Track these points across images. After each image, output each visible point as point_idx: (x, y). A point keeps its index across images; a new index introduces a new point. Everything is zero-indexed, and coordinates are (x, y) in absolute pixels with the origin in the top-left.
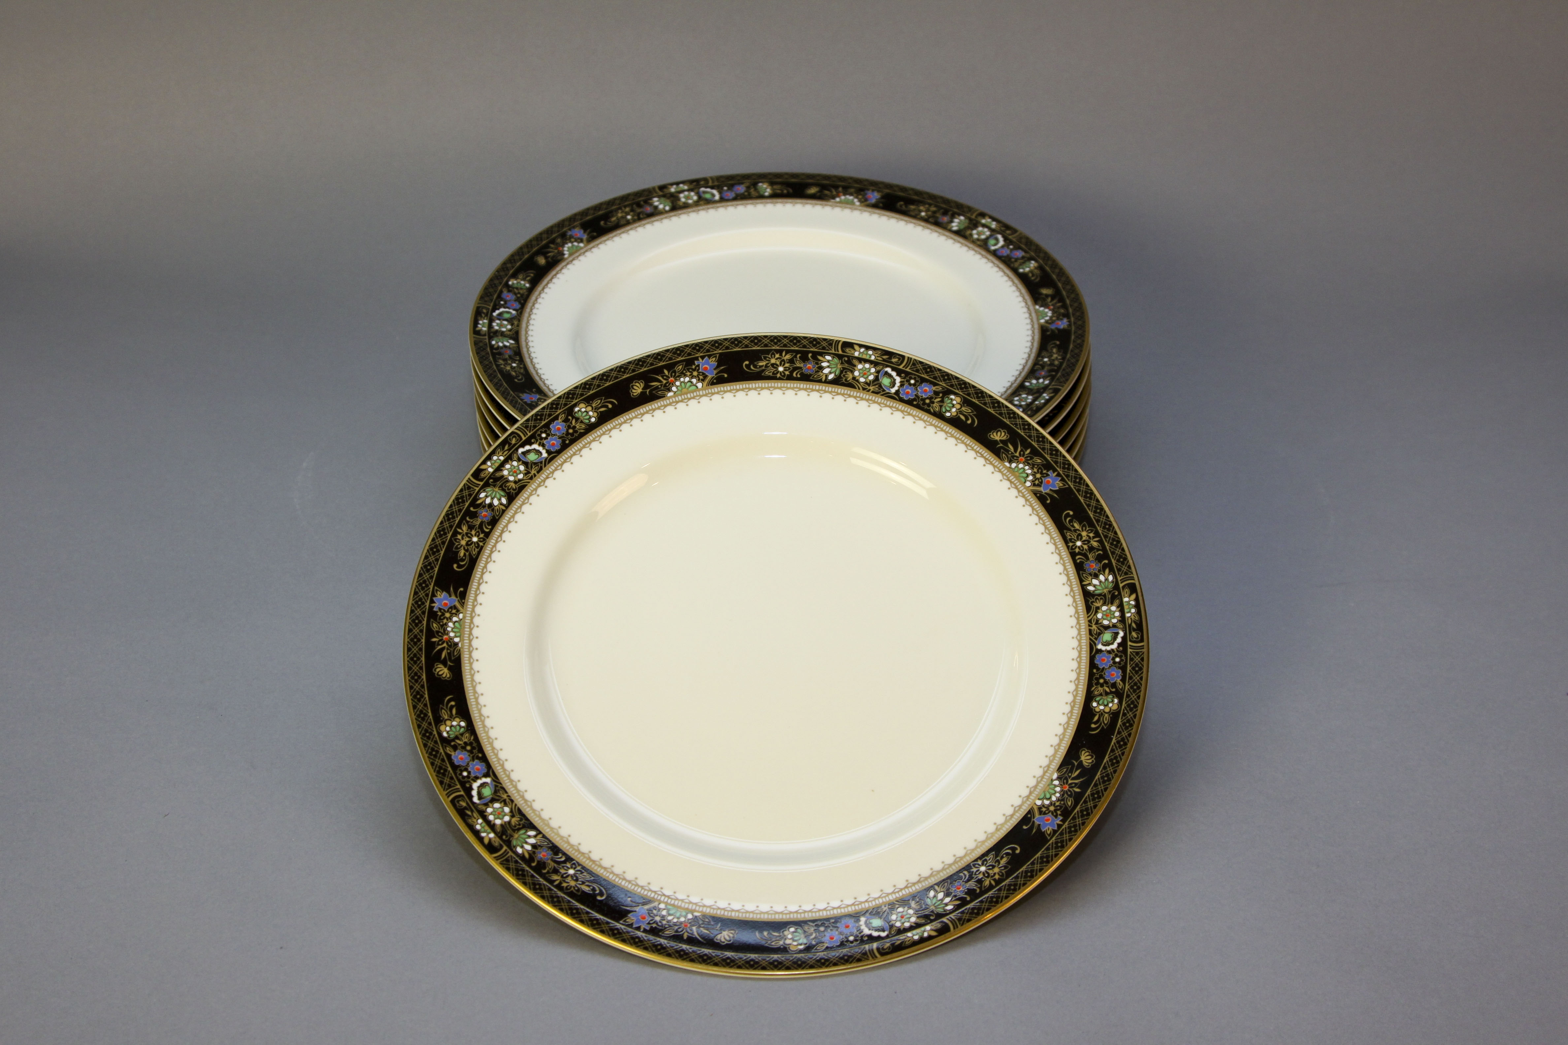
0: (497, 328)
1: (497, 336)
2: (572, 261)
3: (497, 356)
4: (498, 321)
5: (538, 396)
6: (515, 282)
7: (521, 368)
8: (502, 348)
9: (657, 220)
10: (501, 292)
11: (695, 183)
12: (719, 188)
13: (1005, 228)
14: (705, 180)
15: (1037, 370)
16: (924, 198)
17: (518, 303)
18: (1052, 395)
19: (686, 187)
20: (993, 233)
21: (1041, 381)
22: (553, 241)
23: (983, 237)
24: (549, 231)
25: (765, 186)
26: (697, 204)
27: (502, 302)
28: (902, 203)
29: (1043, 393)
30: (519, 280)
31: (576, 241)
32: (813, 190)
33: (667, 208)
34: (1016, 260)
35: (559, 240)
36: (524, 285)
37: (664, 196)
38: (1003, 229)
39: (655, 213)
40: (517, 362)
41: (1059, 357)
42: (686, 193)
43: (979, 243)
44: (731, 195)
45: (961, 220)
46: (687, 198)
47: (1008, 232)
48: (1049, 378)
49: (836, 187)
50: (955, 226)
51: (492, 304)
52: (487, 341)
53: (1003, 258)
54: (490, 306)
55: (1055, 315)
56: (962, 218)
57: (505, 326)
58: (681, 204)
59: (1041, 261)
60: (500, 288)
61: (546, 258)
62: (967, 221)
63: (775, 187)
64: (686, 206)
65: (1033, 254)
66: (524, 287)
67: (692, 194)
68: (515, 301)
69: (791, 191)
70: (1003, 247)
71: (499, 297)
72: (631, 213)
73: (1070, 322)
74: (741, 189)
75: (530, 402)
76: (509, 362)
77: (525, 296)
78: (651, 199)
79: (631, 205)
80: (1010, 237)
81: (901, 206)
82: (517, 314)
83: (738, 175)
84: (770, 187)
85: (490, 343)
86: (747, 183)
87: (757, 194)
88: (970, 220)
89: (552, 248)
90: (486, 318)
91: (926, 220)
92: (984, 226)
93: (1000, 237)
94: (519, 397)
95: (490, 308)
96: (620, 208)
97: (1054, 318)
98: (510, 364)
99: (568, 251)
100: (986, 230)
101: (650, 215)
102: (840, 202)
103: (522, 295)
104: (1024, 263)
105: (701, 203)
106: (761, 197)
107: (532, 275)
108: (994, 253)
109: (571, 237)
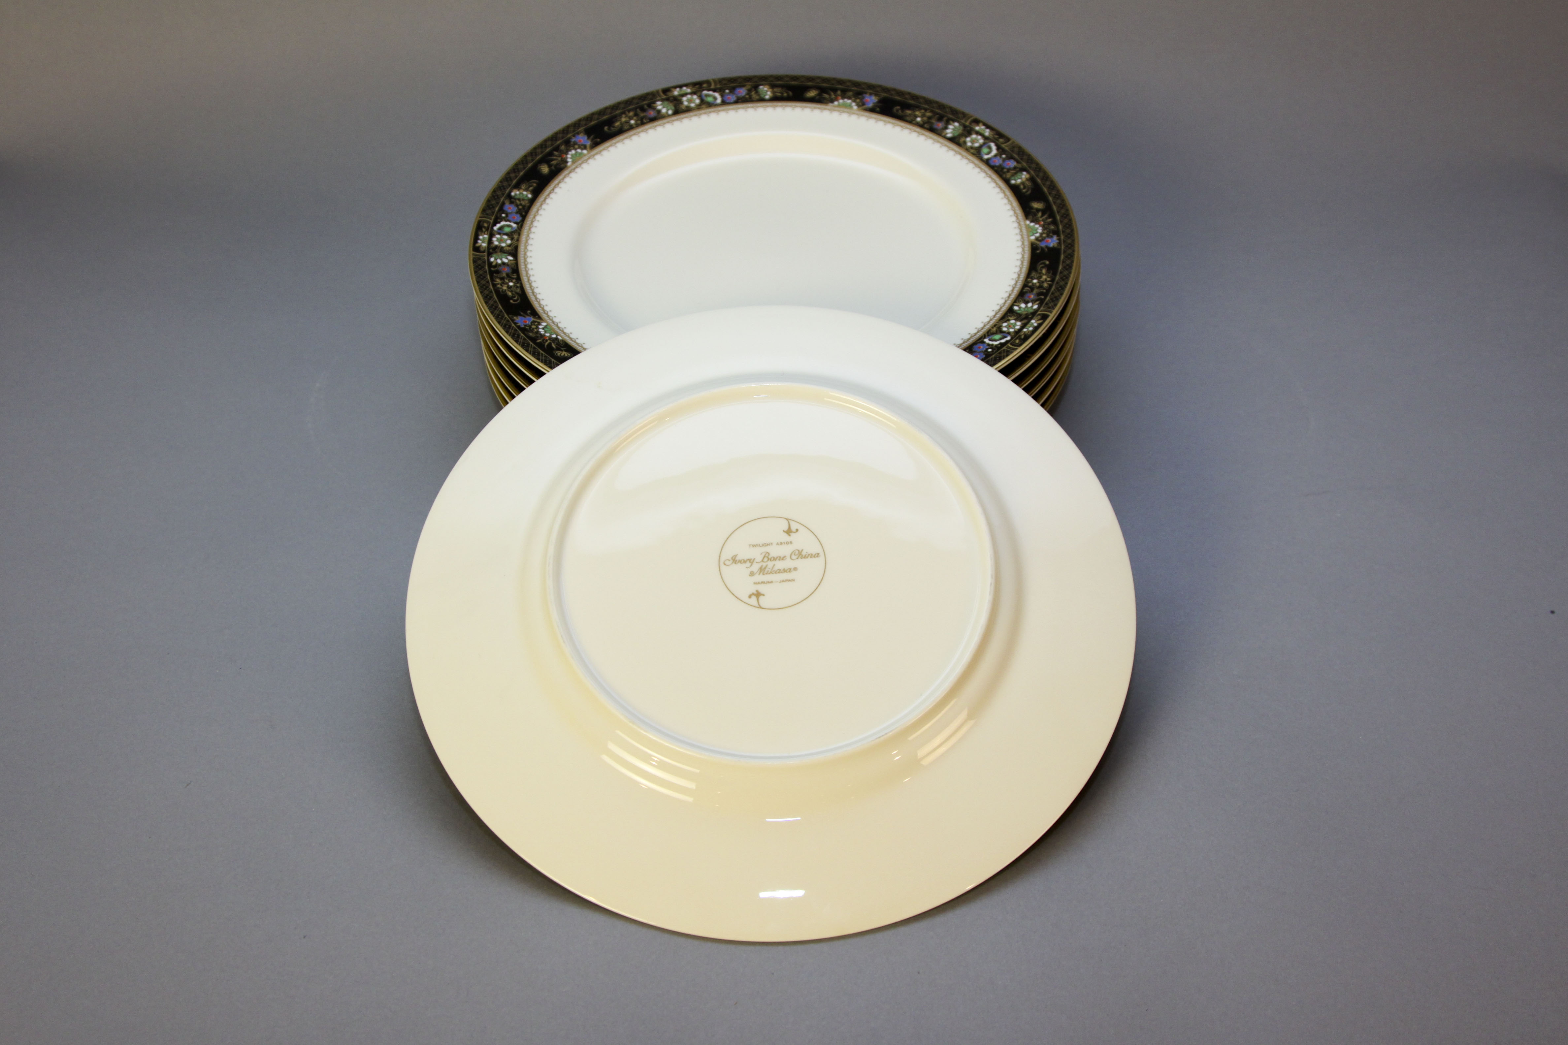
0: (496, 243)
1: (496, 252)
2: (574, 169)
3: (495, 275)
4: (498, 236)
5: (532, 319)
6: (518, 193)
7: (517, 287)
8: (500, 265)
9: (660, 125)
10: (503, 204)
11: (697, 86)
12: (721, 91)
13: (998, 136)
14: (708, 82)
15: (1026, 292)
16: (920, 103)
17: (519, 215)
18: (1040, 322)
19: (689, 90)
20: (986, 141)
21: (1030, 305)
22: (557, 149)
23: (977, 145)
24: (554, 138)
25: (766, 89)
26: (699, 107)
27: (504, 215)
28: (898, 107)
29: (1032, 319)
30: (521, 191)
31: (579, 148)
32: (812, 94)
33: (670, 112)
34: (1009, 170)
35: (563, 147)
36: (527, 196)
37: (668, 99)
38: (996, 136)
39: (658, 117)
40: (514, 281)
41: (1049, 279)
42: (689, 96)
43: (972, 151)
44: (733, 98)
45: (955, 127)
46: (690, 101)
47: (1001, 140)
48: (1037, 302)
49: (835, 90)
50: (949, 132)
51: (493, 218)
52: (486, 258)
53: (996, 168)
54: (491, 219)
55: (1045, 232)
56: (956, 124)
57: (505, 241)
58: (683, 107)
59: (1032, 172)
60: (502, 200)
61: (550, 166)
62: (961, 128)
63: (776, 90)
64: (688, 110)
65: (1025, 164)
66: (526, 198)
67: (695, 97)
68: (517, 213)
69: (791, 93)
70: (995, 156)
71: (501, 210)
72: (635, 118)
73: (1059, 239)
74: (742, 92)
75: (523, 326)
76: (507, 281)
77: (526, 208)
78: (654, 103)
79: (635, 109)
80: (1003, 146)
81: (897, 111)
82: (518, 227)
83: (740, 78)
84: (771, 90)
85: (489, 260)
86: (749, 85)
87: (758, 97)
88: (965, 126)
89: (556, 156)
90: (486, 233)
91: (921, 126)
92: (978, 133)
93: (993, 145)
94: (513, 320)
95: (492, 221)
96: (624, 113)
97: (1044, 235)
98: (507, 284)
99: (571, 158)
100: (979, 137)
101: (653, 120)
102: (839, 106)
103: (524, 207)
104: (1016, 174)
105: (704, 106)
106: (762, 100)
107: (535, 185)
108: (987, 162)
109: (575, 143)
